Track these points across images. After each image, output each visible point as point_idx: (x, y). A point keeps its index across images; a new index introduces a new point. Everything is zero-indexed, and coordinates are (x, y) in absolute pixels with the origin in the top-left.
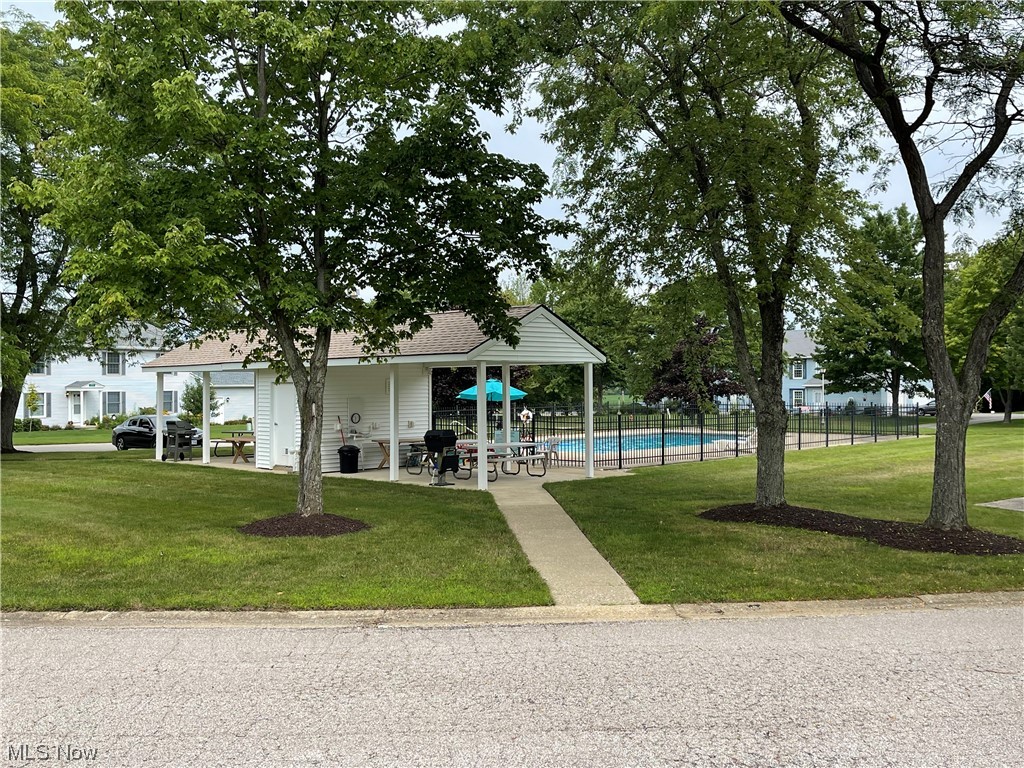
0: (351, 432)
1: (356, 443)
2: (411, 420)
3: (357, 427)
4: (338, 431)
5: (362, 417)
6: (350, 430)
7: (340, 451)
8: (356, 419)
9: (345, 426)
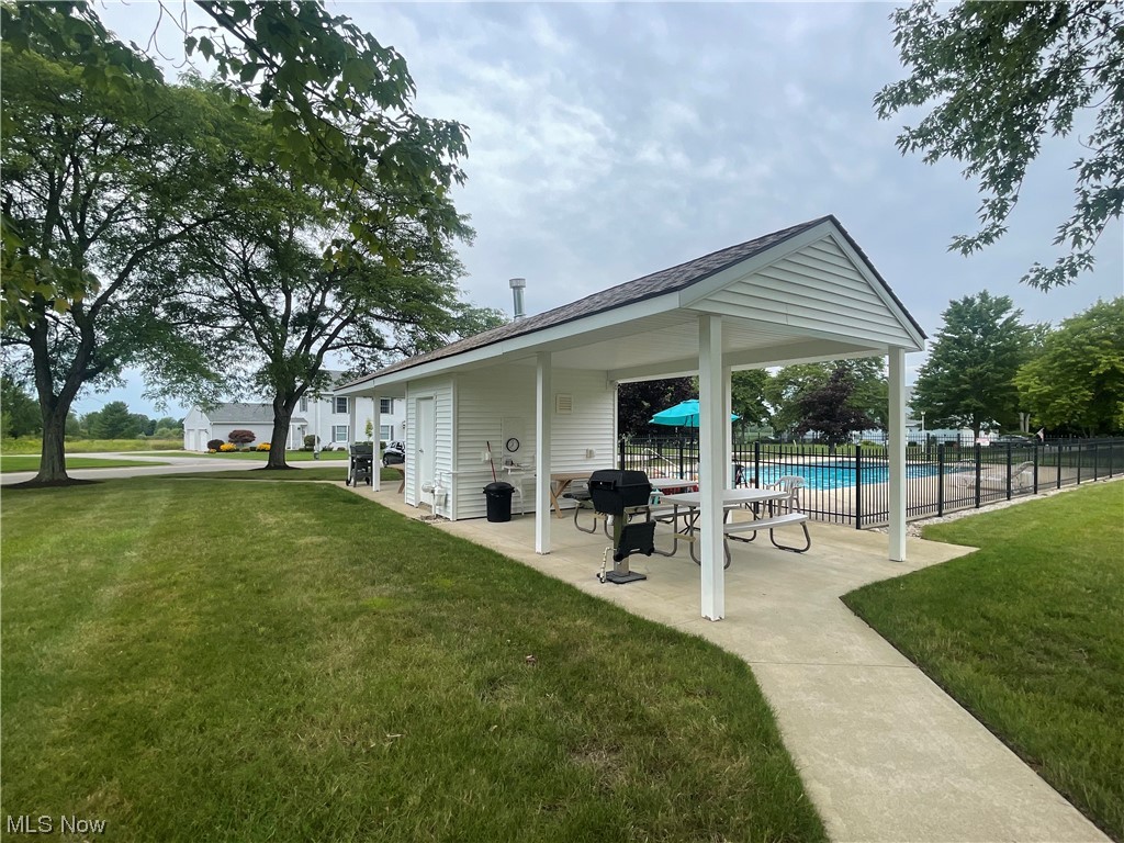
0: (507, 463)
1: (512, 479)
2: (590, 448)
3: (514, 456)
4: (486, 463)
5: (522, 444)
6: (504, 460)
7: (487, 491)
8: (513, 445)
9: (498, 456)
